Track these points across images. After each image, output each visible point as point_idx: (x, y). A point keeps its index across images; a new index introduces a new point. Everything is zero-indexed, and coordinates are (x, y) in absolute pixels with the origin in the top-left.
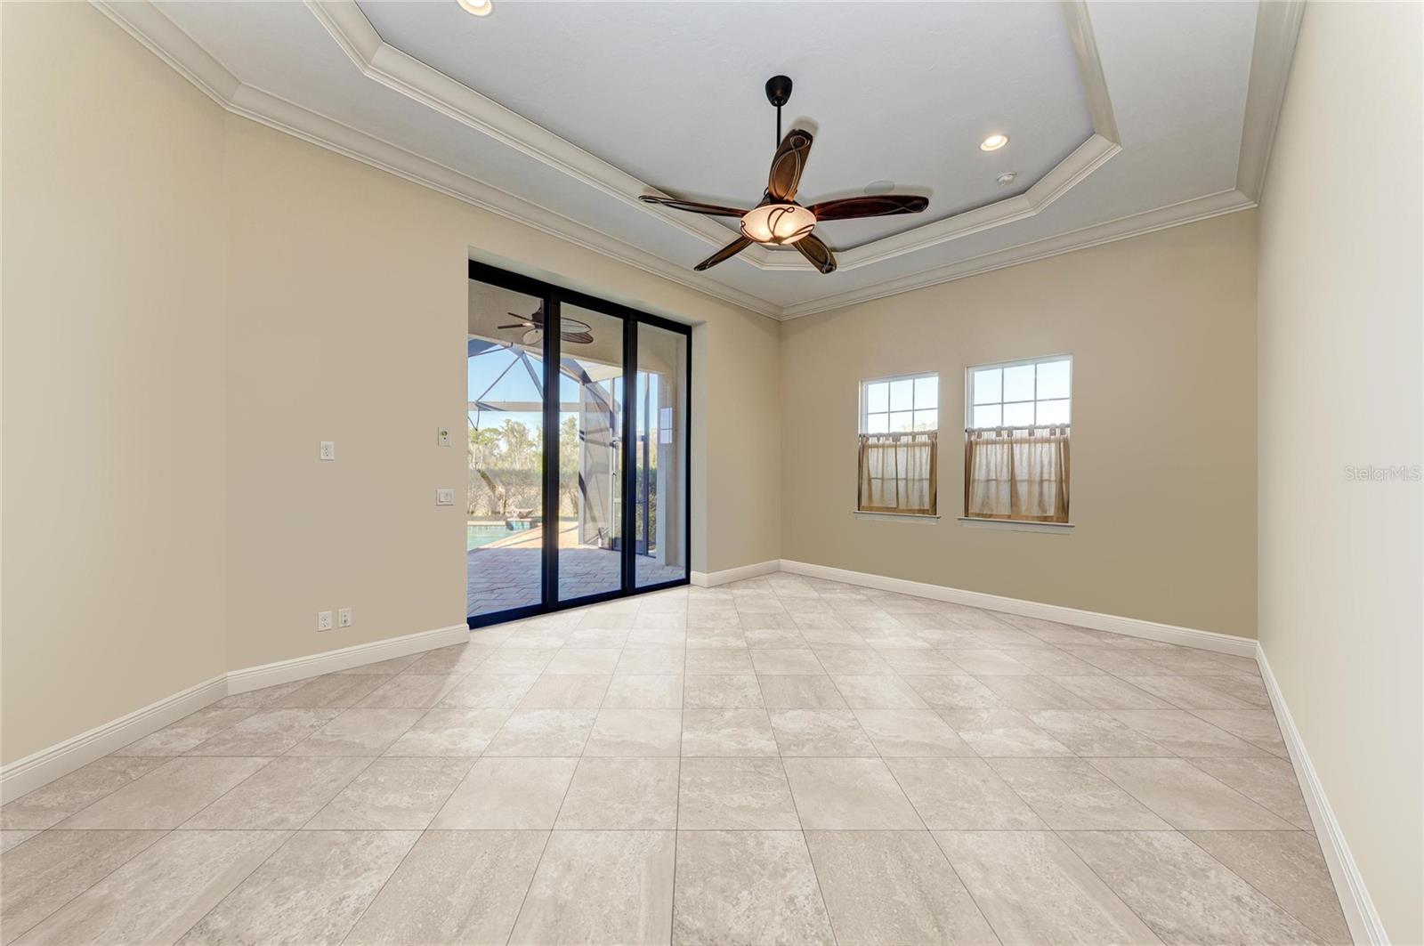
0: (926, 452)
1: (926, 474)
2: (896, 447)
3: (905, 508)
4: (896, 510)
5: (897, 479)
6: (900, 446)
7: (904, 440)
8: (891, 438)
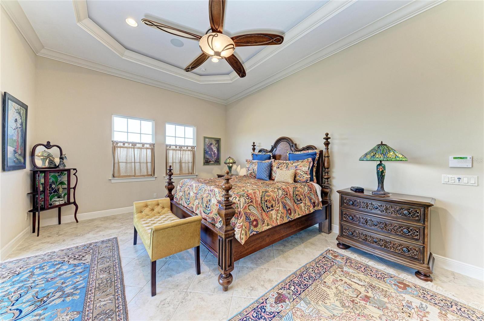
0: (149, 151)
1: (149, 160)
2: (134, 148)
3: (139, 174)
4: (134, 176)
5: (135, 162)
6: (136, 148)
7: (138, 145)
8: (131, 144)
